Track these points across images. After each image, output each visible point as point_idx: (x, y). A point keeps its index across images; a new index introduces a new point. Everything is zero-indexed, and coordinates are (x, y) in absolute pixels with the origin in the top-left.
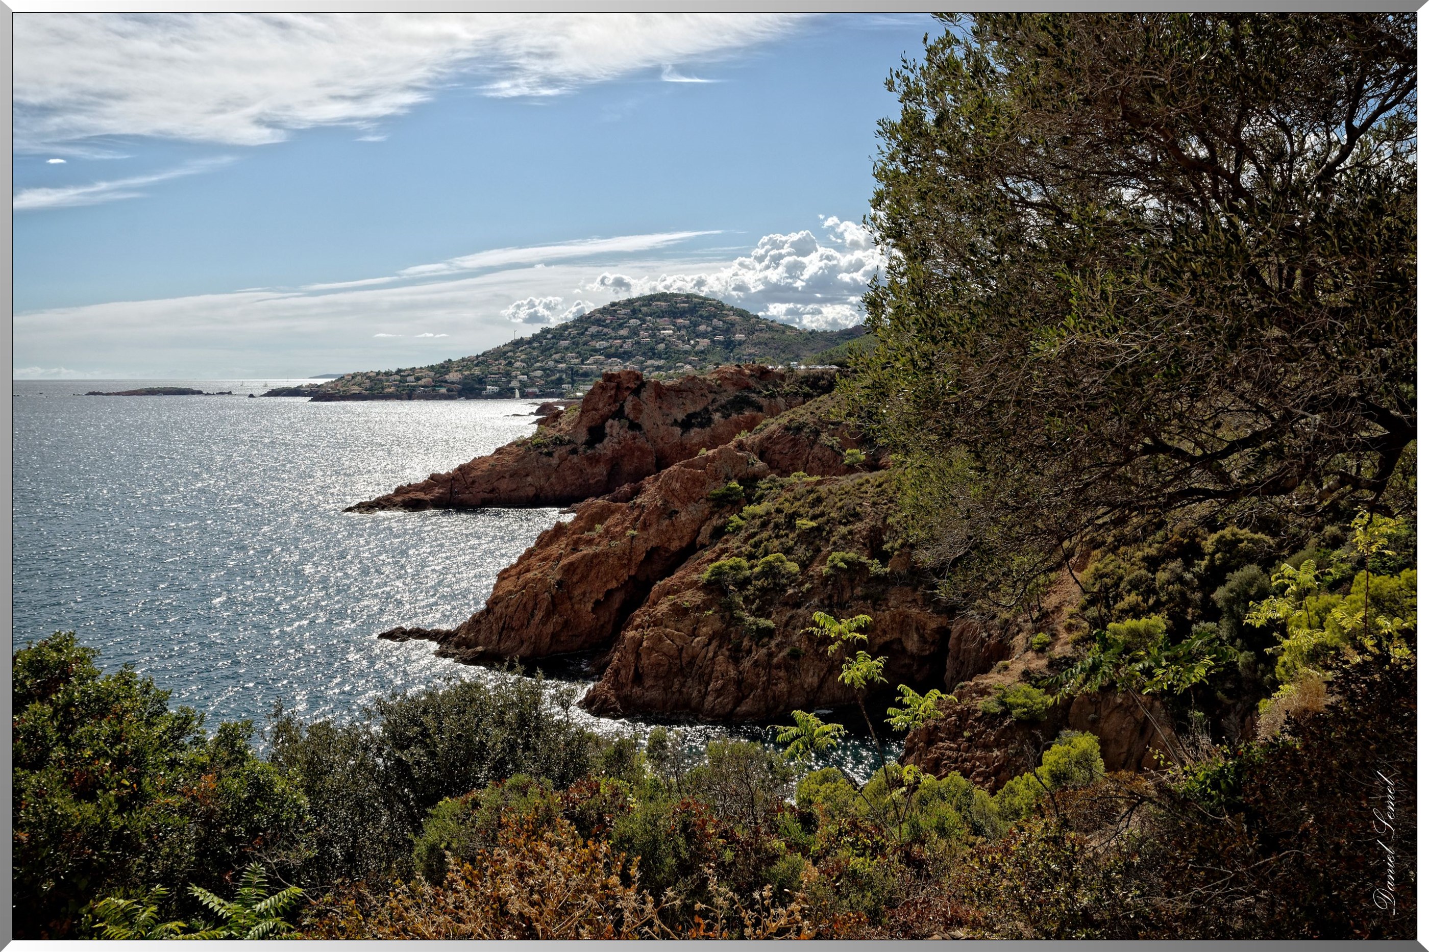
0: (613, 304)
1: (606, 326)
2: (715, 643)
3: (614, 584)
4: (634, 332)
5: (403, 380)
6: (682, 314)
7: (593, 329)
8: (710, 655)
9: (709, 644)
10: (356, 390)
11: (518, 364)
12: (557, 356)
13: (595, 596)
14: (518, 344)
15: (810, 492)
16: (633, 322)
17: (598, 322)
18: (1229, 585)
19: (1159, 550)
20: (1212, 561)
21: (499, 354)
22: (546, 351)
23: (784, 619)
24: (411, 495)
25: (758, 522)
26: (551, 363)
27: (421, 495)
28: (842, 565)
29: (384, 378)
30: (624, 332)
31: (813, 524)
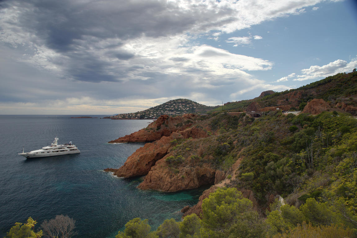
0: (170, 101)
1: (169, 105)
2: (167, 174)
3: (150, 161)
4: (174, 106)
5: (129, 116)
6: (183, 103)
7: (166, 106)
8: (165, 177)
9: (165, 174)
10: (120, 117)
11: (151, 113)
12: (159, 111)
13: (146, 163)
14: (152, 108)
15: (190, 142)
16: (174, 104)
17: (167, 104)
18: (268, 166)
19: (255, 157)
20: (266, 160)
21: (148, 110)
22: (157, 110)
23: (182, 169)
24: (121, 139)
25: (178, 148)
26: (158, 112)
27: (123, 139)
28: (194, 158)
29: (126, 115)
30: (172, 106)
31: (189, 149)
